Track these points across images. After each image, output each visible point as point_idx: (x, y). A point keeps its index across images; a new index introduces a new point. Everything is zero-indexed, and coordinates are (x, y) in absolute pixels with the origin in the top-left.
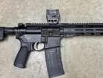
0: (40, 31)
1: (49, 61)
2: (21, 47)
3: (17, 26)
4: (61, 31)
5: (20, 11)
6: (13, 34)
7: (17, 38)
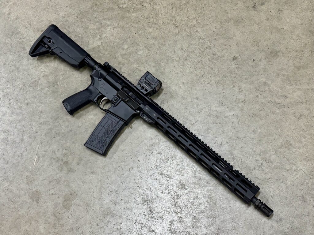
0: (120, 87)
1: (100, 128)
2: (87, 89)
3: (102, 63)
4: (142, 106)
5: (124, 52)
6: (92, 68)
7: (91, 76)
